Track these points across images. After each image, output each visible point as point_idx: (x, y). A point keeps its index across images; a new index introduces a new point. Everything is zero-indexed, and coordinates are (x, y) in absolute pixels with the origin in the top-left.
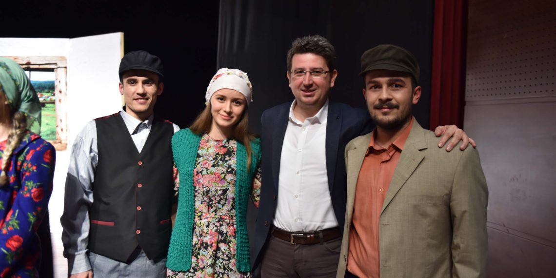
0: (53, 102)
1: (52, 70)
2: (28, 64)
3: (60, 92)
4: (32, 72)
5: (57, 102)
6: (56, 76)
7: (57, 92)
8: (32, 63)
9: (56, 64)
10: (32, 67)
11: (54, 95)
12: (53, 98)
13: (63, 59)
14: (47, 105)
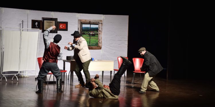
0: (98, 34)
1: (97, 24)
2: (90, 22)
3: (100, 31)
4: (91, 25)
5: (99, 35)
6: (99, 26)
7: (99, 31)
8: (91, 22)
9: (99, 22)
10: (91, 23)
11: (98, 32)
12: (98, 33)
13: (101, 21)
14: (96, 35)
